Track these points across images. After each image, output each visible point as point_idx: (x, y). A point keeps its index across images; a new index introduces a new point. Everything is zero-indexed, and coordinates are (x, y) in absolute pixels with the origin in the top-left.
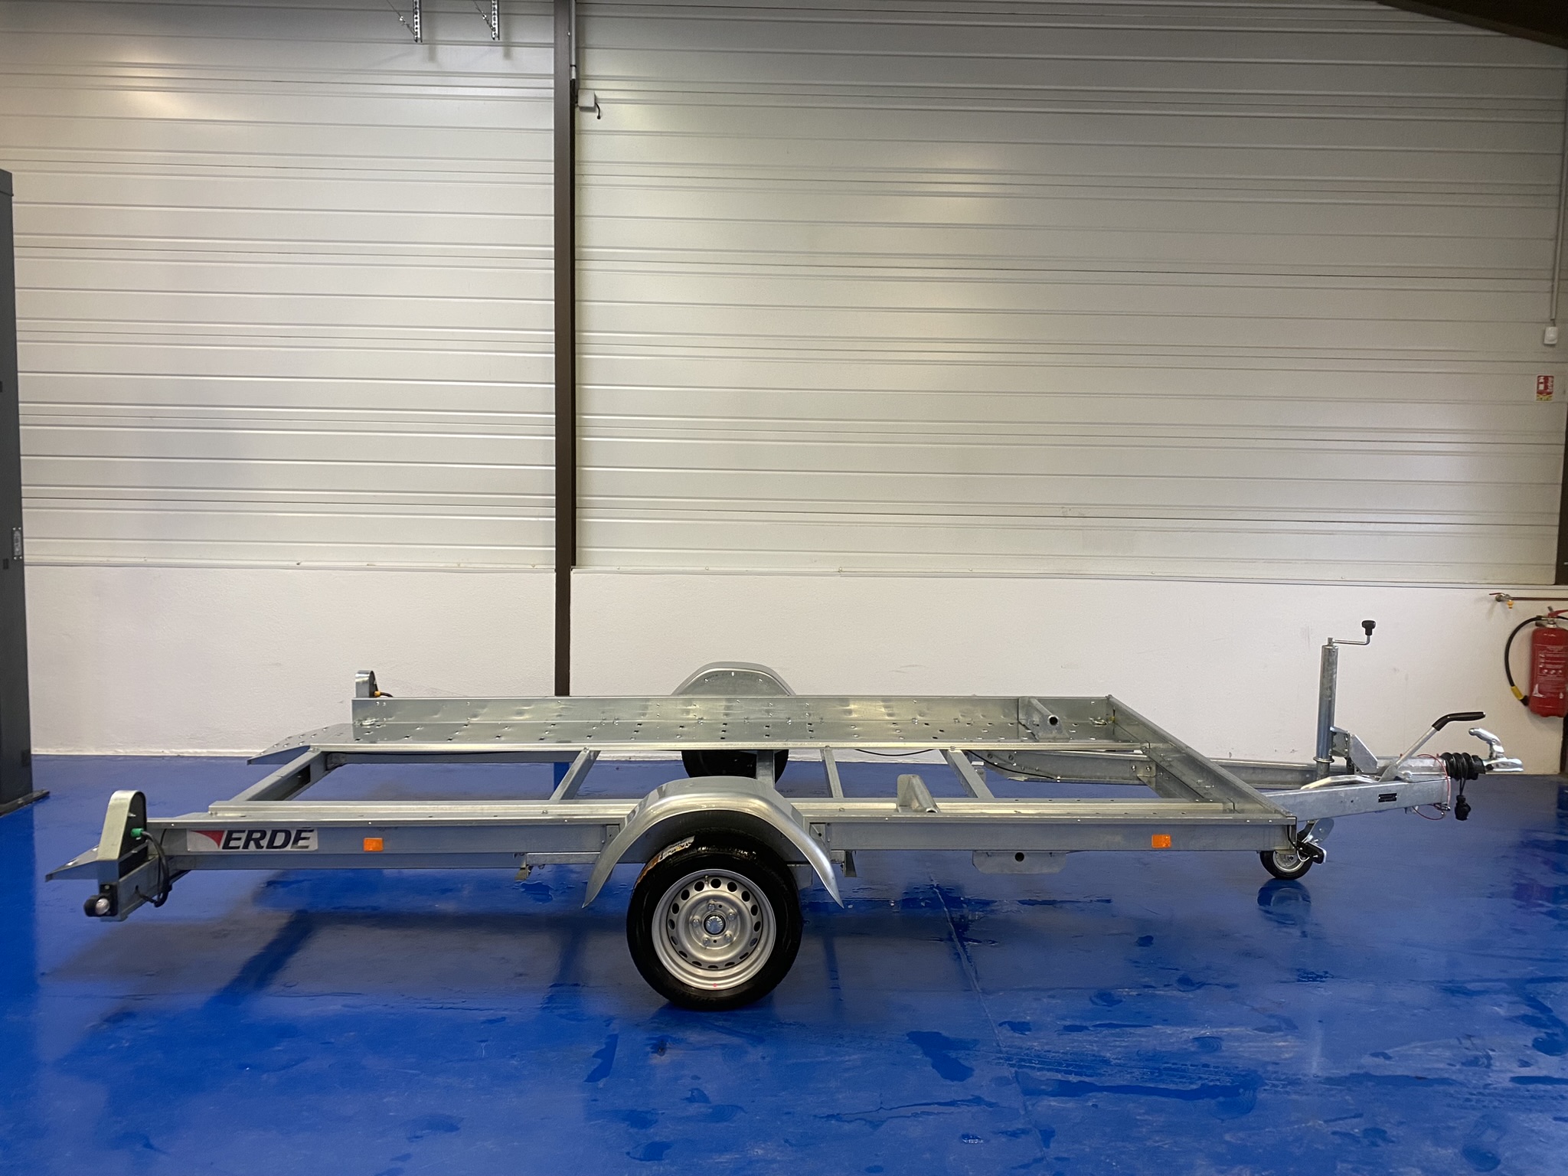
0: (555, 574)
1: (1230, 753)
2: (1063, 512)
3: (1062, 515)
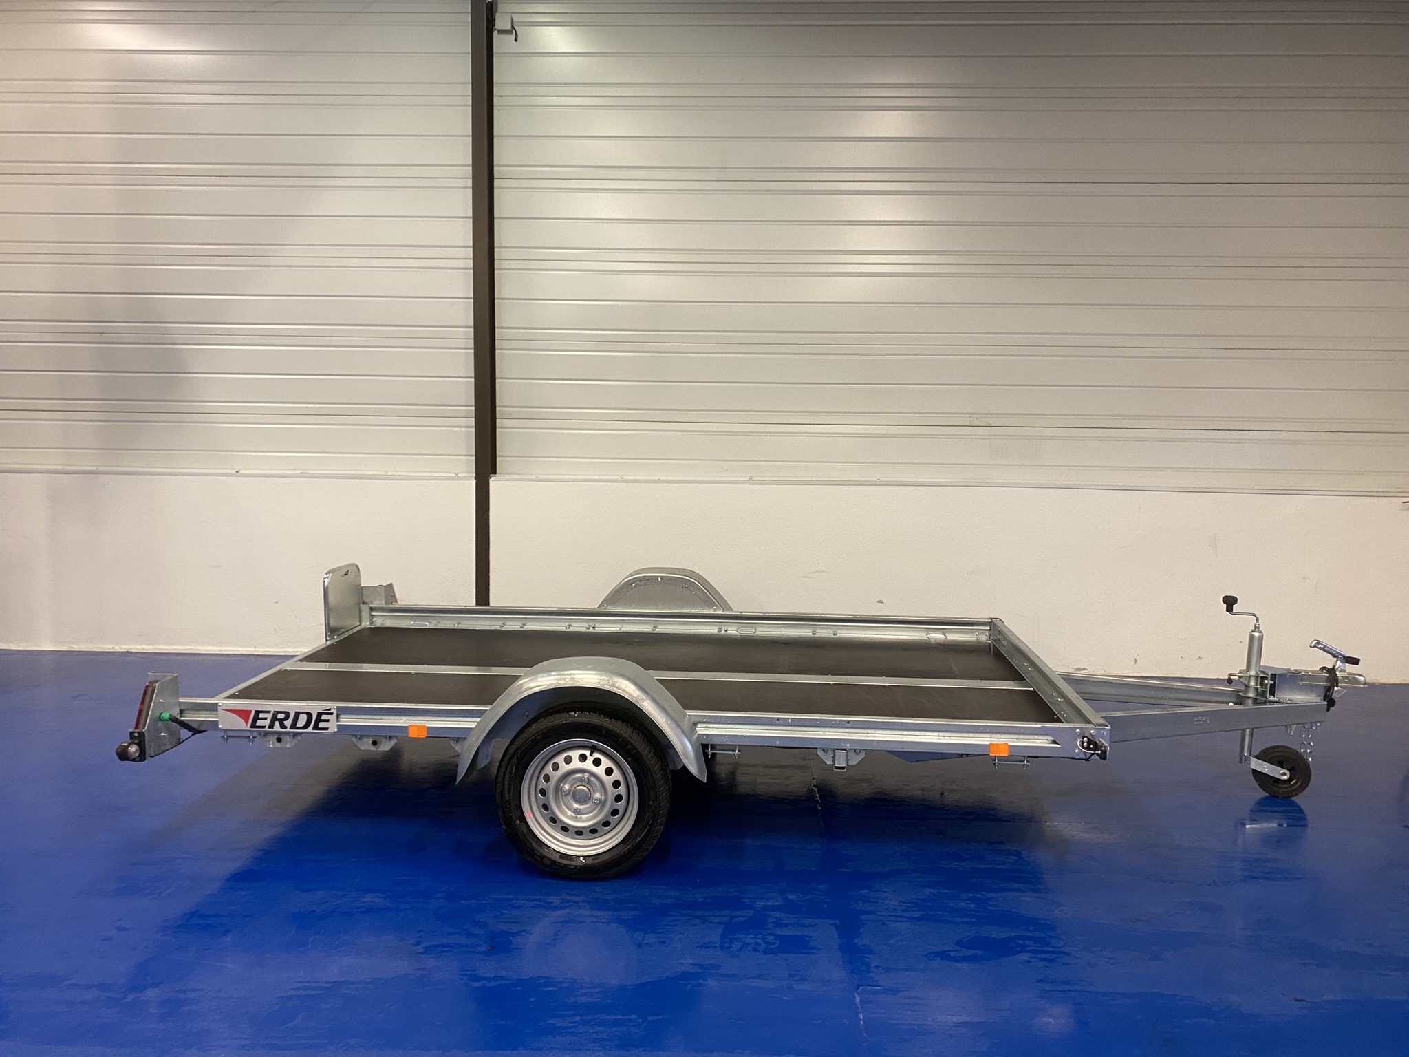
0: (474, 482)
1: (1135, 660)
2: (970, 421)
3: (969, 425)
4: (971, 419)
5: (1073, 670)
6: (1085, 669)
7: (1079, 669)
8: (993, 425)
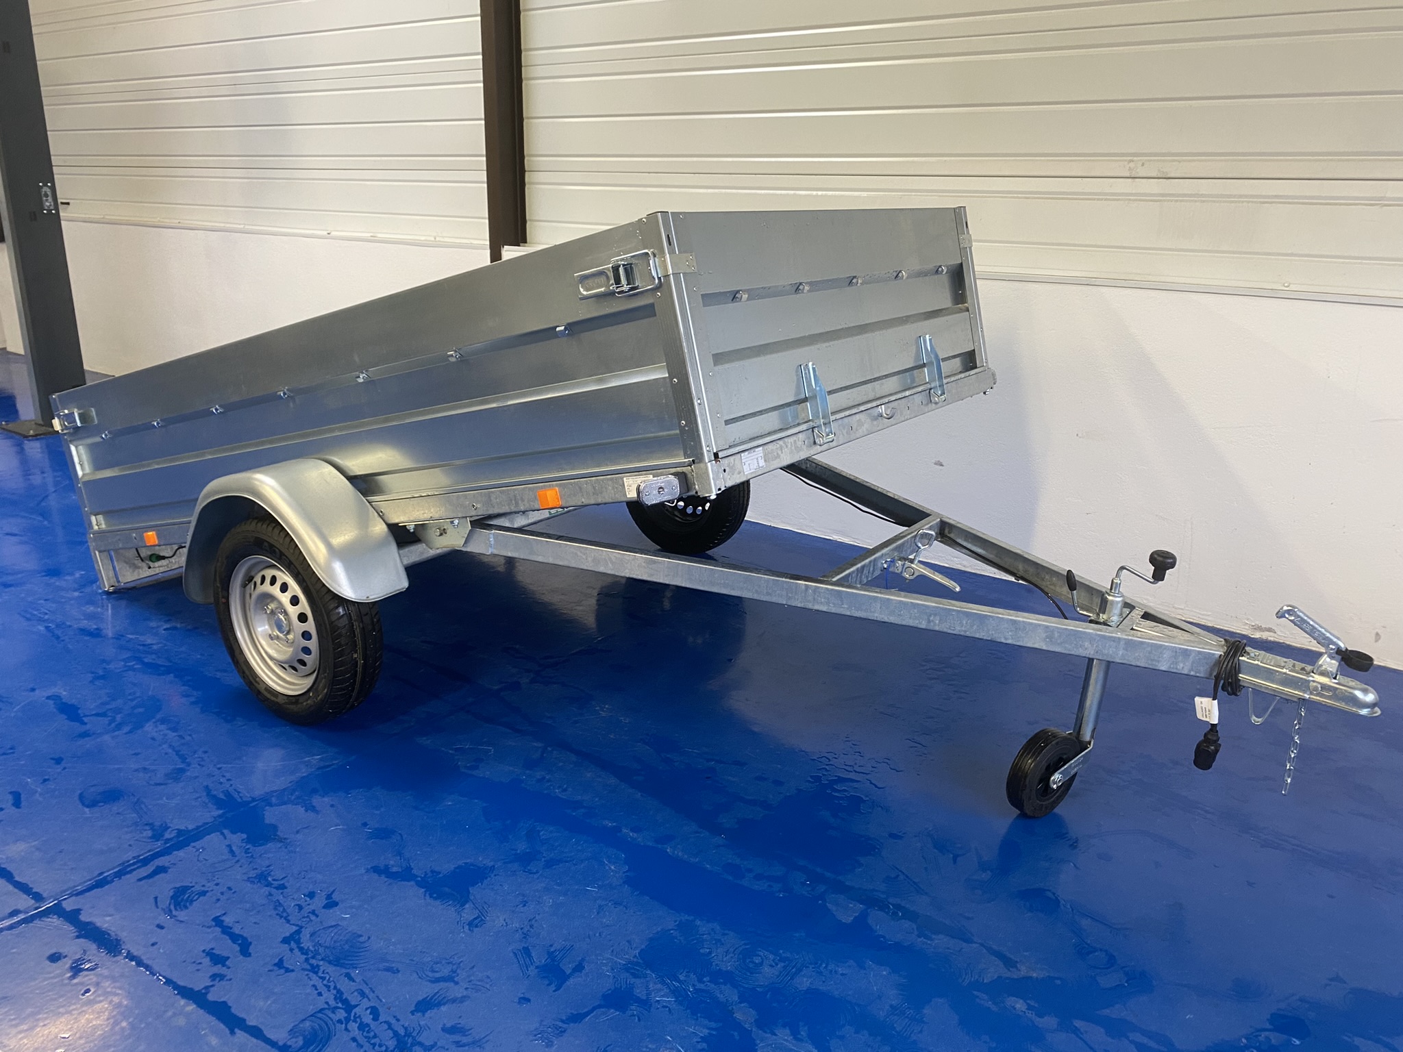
0: (489, 251)
1: (1377, 634)
2: (1130, 169)
3: (1128, 175)
4: (1132, 165)
5: (1247, 627)
6: (1270, 630)
8: (1172, 175)
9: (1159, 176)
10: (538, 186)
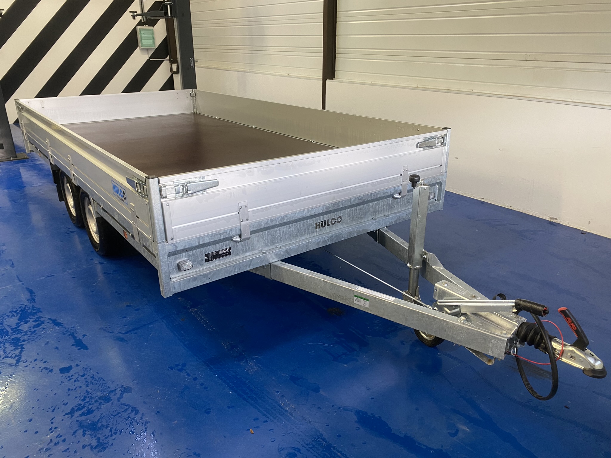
0: (322, 81)
1: (589, 222)
2: (525, 57)
3: (524, 59)
4: (526, 56)
5: (549, 218)
6: (556, 219)
7: (553, 218)
8: (538, 60)
9: (534, 60)
10: (339, 59)
